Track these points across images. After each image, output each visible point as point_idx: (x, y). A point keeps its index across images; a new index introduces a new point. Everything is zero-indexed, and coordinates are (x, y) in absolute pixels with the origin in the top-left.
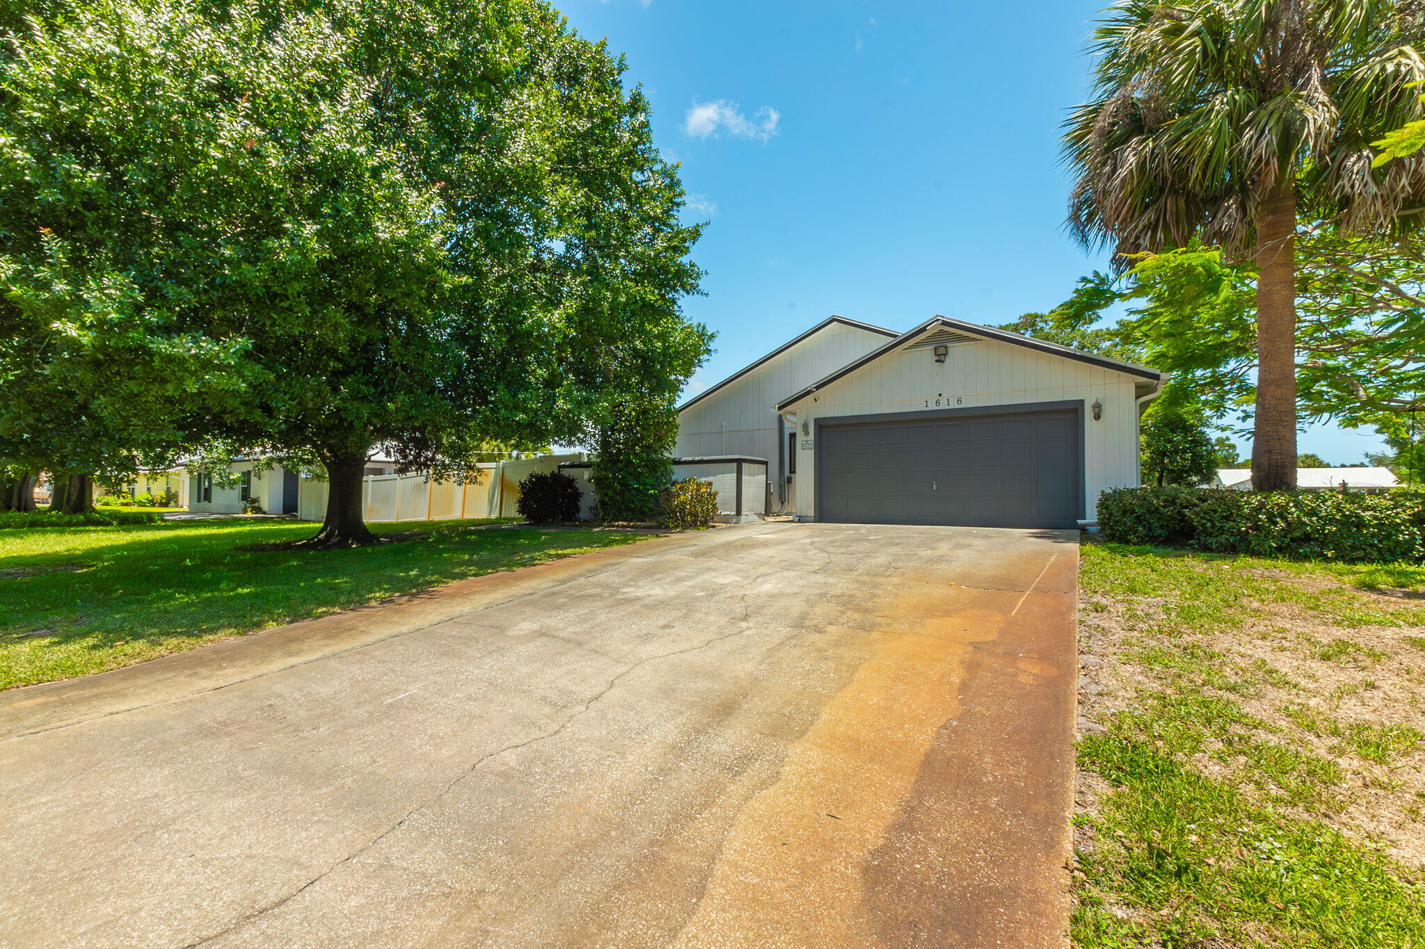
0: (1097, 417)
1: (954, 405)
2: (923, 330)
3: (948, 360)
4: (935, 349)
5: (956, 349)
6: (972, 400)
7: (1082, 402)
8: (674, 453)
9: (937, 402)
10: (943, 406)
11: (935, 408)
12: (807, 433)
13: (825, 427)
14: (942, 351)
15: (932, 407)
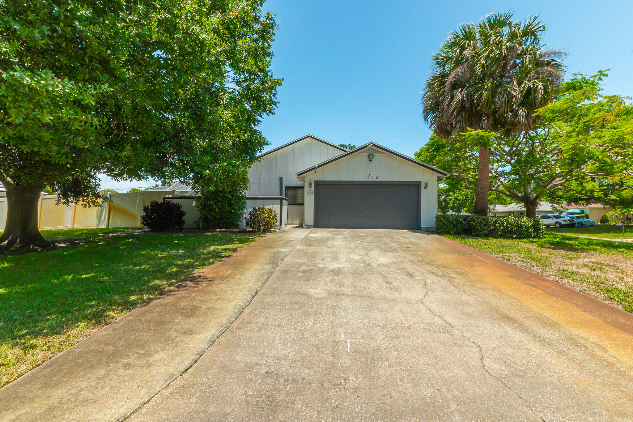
0: (425, 188)
1: (375, 179)
2: (366, 146)
3: (373, 160)
4: (369, 155)
5: (377, 157)
6: (383, 178)
7: (421, 182)
8: (247, 193)
9: (369, 178)
10: (371, 179)
11: (368, 180)
12: (310, 187)
13: (318, 185)
14: (371, 156)
15: (366, 179)
